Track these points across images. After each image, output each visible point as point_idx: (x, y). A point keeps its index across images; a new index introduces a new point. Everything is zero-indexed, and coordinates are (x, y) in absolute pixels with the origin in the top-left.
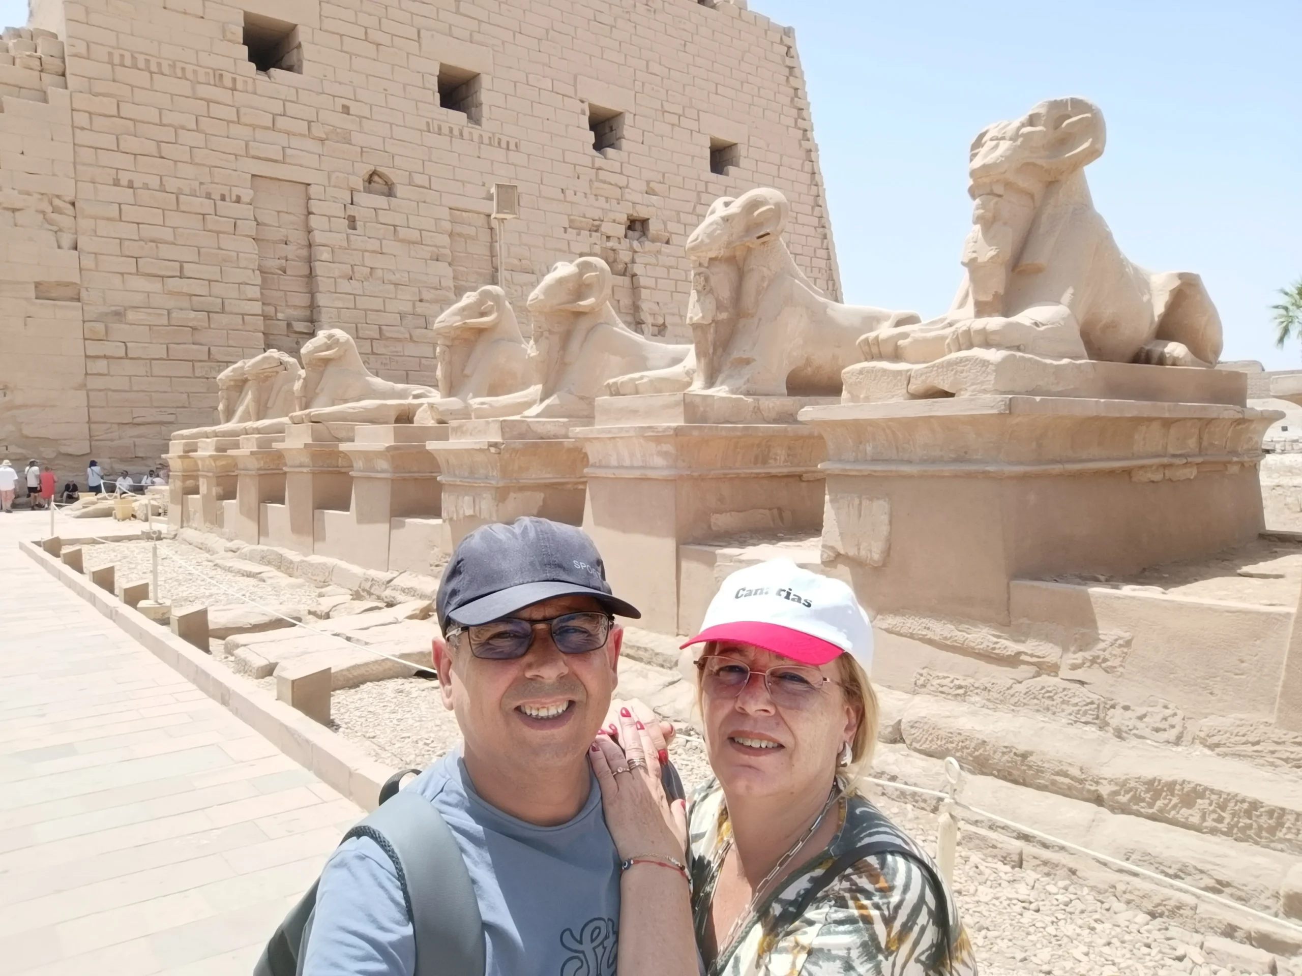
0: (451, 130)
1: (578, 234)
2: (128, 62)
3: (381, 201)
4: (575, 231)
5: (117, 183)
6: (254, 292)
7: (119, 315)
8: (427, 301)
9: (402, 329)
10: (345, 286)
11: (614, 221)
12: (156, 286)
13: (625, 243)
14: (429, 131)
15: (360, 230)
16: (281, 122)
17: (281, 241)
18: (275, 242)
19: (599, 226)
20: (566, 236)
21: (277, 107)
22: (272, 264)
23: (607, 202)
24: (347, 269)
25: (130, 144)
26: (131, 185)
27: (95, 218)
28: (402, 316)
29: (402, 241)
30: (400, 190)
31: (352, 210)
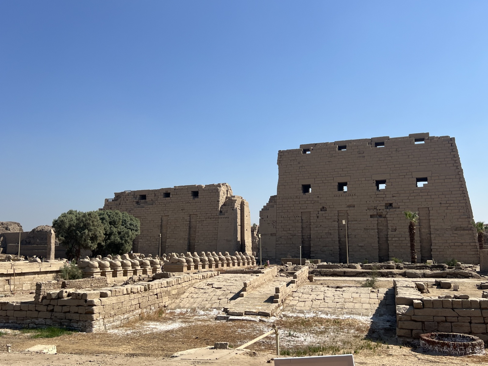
0: (339, 195)
1: (370, 211)
2: (284, 198)
3: (323, 212)
4: (369, 210)
5: (282, 217)
6: (300, 232)
7: (281, 237)
8: (332, 230)
9: (325, 236)
10: (316, 229)
11: (381, 206)
12: (286, 232)
13: (385, 210)
14: (334, 197)
15: (319, 218)
16: (306, 202)
17: (306, 222)
18: (305, 222)
19: (377, 208)
20: (366, 212)
21: (306, 199)
22: (304, 226)
23: (379, 201)
24: (316, 226)
25: (284, 211)
26: (283, 217)
27: (278, 223)
28: (326, 233)
29: (327, 219)
30: (327, 209)
31: (318, 215)
